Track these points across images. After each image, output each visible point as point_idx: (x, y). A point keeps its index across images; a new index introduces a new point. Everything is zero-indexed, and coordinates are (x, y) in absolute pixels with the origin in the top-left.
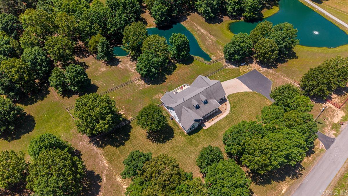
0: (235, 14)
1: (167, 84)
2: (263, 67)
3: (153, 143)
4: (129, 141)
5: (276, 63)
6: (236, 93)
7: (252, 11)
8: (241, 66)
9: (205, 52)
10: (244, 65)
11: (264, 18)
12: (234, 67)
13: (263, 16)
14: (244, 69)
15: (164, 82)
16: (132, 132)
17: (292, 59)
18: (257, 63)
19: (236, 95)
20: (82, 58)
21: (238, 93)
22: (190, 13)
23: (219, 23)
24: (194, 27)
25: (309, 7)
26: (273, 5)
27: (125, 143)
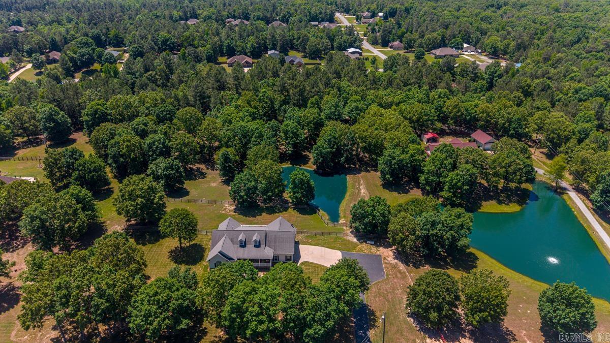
0: (428, 188)
1: (254, 220)
2: (396, 258)
3: (169, 258)
4: (151, 245)
5: (425, 263)
6: (318, 264)
7: (452, 190)
8: (366, 243)
9: (340, 212)
10: (371, 244)
11: (479, 210)
12: (355, 240)
13: (480, 209)
14: (367, 248)
15: (253, 217)
16: (164, 240)
17: (460, 270)
18: (394, 251)
19: (317, 266)
20: (208, 169)
21: (321, 266)
22: (371, 170)
23: (399, 193)
24: (357, 184)
25: (585, 225)
26: (514, 202)
27: (146, 244)
